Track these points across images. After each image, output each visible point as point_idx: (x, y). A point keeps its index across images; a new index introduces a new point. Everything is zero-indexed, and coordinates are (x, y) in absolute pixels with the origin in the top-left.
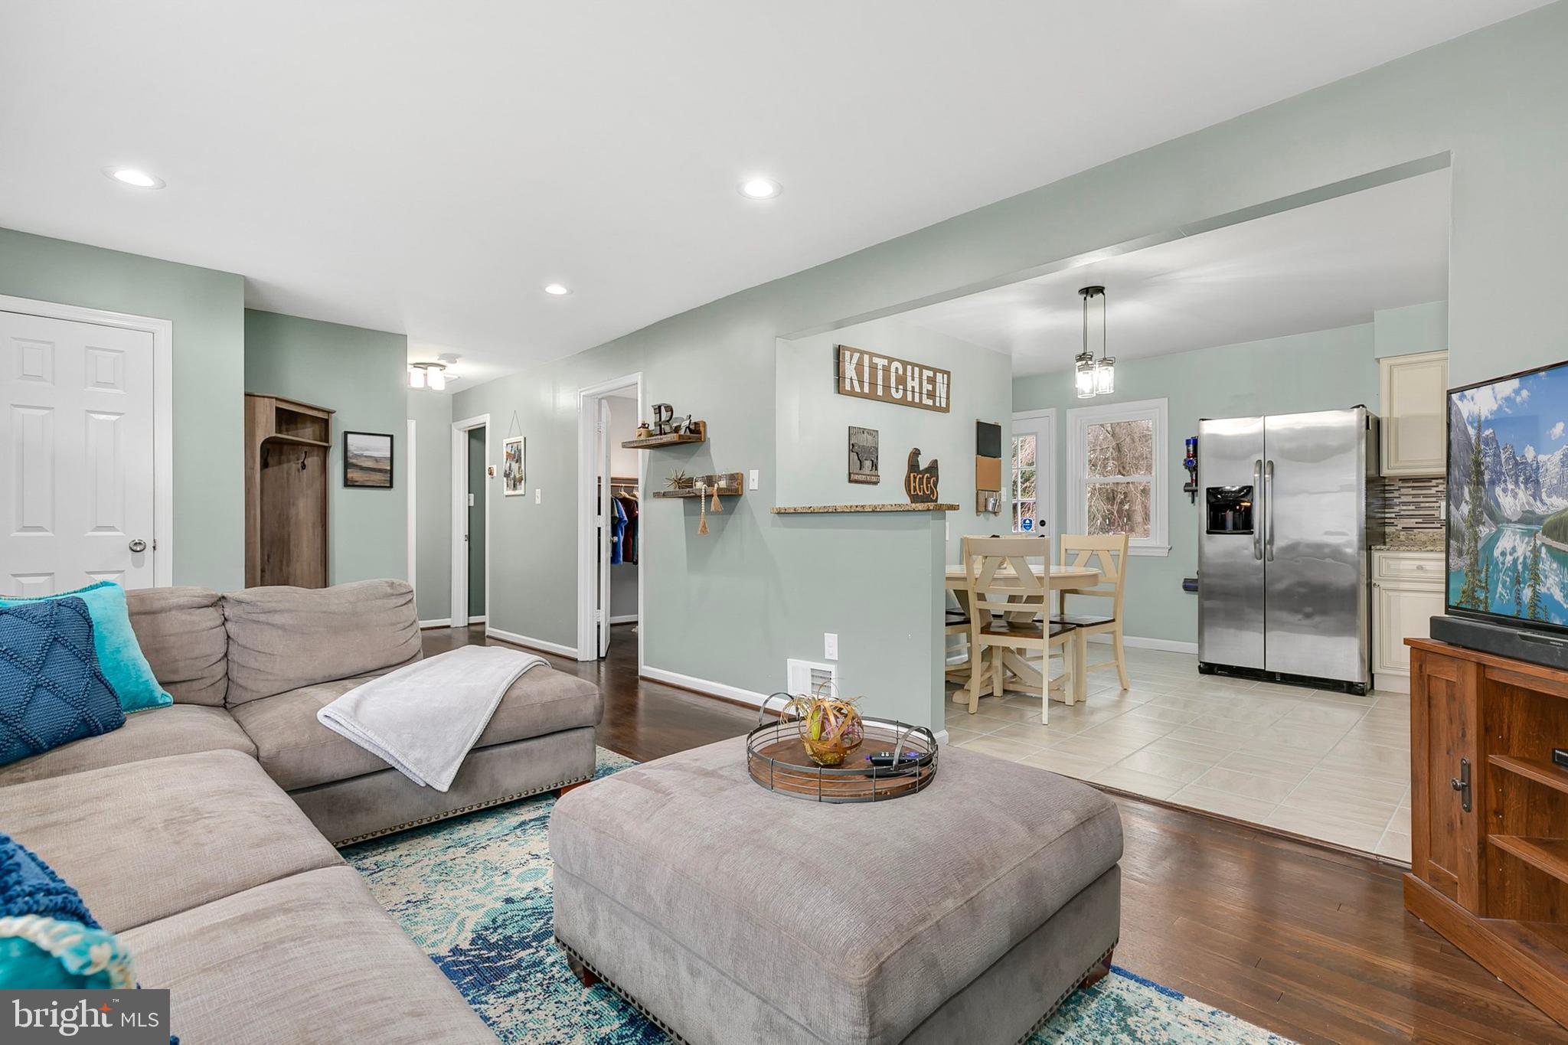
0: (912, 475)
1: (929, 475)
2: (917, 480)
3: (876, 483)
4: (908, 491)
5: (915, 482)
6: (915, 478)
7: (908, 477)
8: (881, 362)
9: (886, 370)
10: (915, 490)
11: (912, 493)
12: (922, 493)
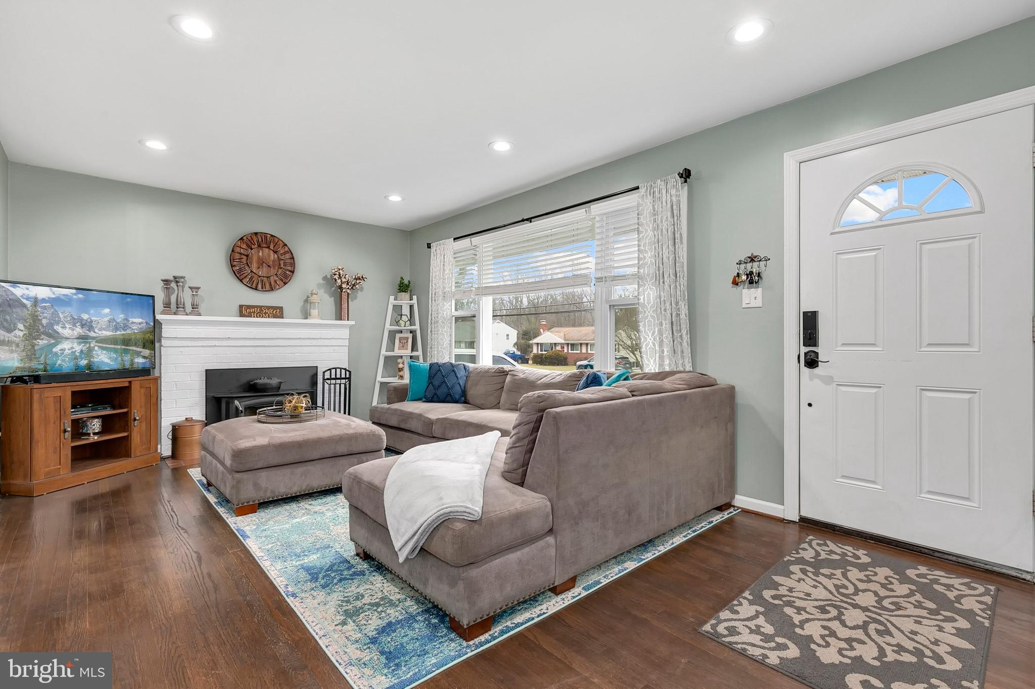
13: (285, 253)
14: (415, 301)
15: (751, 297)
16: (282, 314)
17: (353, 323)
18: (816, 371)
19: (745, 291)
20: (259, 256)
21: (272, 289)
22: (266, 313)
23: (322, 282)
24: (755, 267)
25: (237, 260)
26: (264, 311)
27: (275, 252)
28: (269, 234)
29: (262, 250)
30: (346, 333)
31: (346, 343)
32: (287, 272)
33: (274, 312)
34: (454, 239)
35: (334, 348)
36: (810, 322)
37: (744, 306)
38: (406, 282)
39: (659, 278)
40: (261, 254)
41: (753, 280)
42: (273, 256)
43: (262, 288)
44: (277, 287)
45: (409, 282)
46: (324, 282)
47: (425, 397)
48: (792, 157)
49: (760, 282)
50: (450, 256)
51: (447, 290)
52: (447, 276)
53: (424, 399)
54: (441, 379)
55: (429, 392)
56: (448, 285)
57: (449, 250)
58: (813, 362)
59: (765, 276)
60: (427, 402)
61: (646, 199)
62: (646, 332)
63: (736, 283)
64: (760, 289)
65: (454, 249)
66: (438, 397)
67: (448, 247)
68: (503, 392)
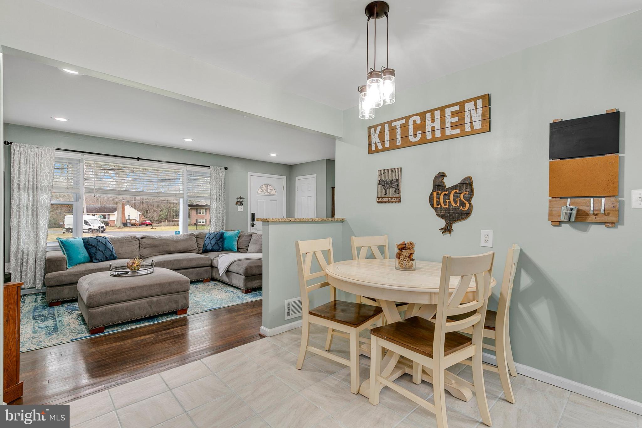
0: (435, 193)
1: (457, 191)
2: (442, 196)
3: (399, 202)
4: (432, 206)
5: (438, 198)
6: (439, 195)
7: (432, 195)
8: (398, 124)
9: (404, 127)
10: (439, 203)
11: (435, 206)
12: (447, 206)
15: (240, 208)
18: (254, 227)
19: (239, 206)
24: (241, 200)
34: (56, 149)
36: (253, 215)
37: (239, 211)
41: (241, 203)
47: (97, 259)
48: (250, 174)
49: (243, 204)
50: (50, 160)
51: (46, 184)
52: (44, 174)
53: (95, 261)
54: (93, 248)
55: (99, 255)
56: (46, 181)
57: (48, 155)
58: (253, 225)
59: (244, 203)
60: (100, 262)
61: (213, 171)
62: (213, 217)
63: (237, 204)
64: (242, 206)
65: (56, 156)
66: (106, 258)
67: (46, 153)
68: (141, 248)
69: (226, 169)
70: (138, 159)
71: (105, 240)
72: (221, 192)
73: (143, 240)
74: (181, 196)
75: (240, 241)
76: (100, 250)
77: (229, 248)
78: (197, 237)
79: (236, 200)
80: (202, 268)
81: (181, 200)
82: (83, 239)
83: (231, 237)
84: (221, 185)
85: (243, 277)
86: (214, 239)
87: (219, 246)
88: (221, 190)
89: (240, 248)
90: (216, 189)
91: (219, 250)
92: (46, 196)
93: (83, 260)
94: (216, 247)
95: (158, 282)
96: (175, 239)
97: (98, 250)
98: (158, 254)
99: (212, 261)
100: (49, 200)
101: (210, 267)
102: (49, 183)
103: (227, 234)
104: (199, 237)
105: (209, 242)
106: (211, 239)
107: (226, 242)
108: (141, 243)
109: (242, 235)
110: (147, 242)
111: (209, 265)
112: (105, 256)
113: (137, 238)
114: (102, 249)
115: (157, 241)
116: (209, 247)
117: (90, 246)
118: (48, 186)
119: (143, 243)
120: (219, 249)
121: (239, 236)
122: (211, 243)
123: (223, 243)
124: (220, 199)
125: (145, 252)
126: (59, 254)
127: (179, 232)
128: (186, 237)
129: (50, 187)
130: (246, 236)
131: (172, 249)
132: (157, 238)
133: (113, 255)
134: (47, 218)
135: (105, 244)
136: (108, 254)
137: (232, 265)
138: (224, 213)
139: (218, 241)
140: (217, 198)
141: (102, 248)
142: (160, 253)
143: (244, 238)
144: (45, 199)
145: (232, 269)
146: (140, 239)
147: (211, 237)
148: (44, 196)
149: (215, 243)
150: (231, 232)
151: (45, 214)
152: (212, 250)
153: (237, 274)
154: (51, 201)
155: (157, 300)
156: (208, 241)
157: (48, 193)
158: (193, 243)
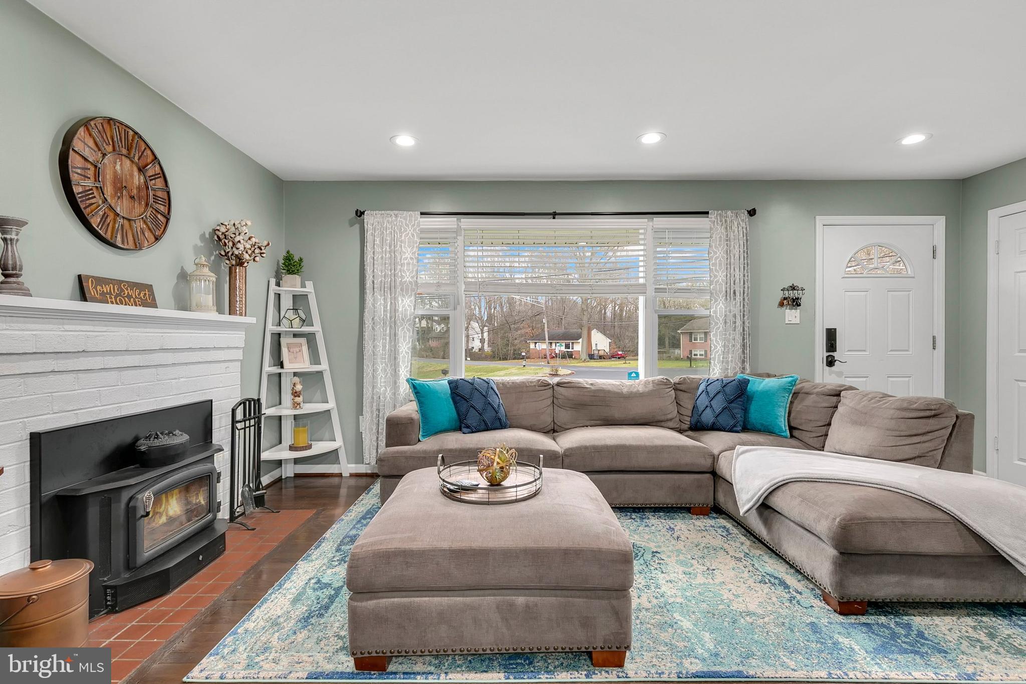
13: (154, 177)
14: (309, 288)
15: (792, 316)
16: (154, 299)
17: (253, 320)
18: (833, 368)
19: (788, 311)
20: (115, 172)
21: (138, 247)
22: (130, 297)
23: (200, 244)
24: (795, 294)
25: (79, 171)
26: (126, 292)
27: (141, 170)
28: (133, 130)
29: (121, 160)
30: (238, 338)
31: (239, 355)
32: (159, 216)
33: (142, 295)
34: (422, 214)
35: (226, 364)
36: (831, 336)
37: (787, 322)
38: (296, 259)
39: (730, 294)
40: (118, 167)
41: (795, 303)
42: (138, 179)
43: (123, 243)
44: (146, 244)
45: (301, 260)
46: (202, 245)
47: (468, 427)
48: (820, 220)
49: (800, 305)
50: (413, 235)
51: (408, 280)
52: (406, 261)
53: (465, 430)
54: (464, 401)
55: (473, 419)
56: (408, 274)
57: (410, 226)
58: (831, 362)
59: (802, 302)
60: (473, 432)
61: (717, 223)
62: (716, 340)
63: (781, 304)
64: (798, 311)
65: (421, 227)
66: (486, 424)
67: (408, 223)
68: (555, 407)
69: (752, 213)
70: (554, 215)
71: (486, 385)
72: (738, 275)
73: (559, 388)
74: (642, 290)
75: (798, 407)
76: (474, 408)
77: (762, 425)
78: (677, 388)
79: (780, 295)
80: (686, 476)
81: (641, 300)
82: (450, 382)
83: (767, 394)
84: (737, 256)
85: (832, 552)
86: (720, 396)
87: (734, 417)
88: (737, 270)
89: (800, 428)
90: (724, 268)
91: (735, 429)
92: (408, 301)
93: (446, 425)
94: (724, 420)
95: (531, 544)
96: (625, 390)
97: (471, 406)
98: (588, 423)
99: (715, 459)
100: (412, 309)
101: (708, 475)
102: (412, 277)
103: (758, 385)
104: (681, 388)
105: (707, 403)
106: (712, 396)
107: (753, 408)
108: (556, 396)
109: (803, 391)
110: (566, 394)
111: (705, 470)
112: (483, 420)
113: (549, 384)
114: (479, 405)
115: (586, 394)
116: (708, 417)
117: (459, 398)
118: (410, 283)
119: (560, 397)
120: (735, 426)
121: (794, 393)
122: (711, 407)
123: (746, 410)
124: (735, 293)
125: (563, 416)
126: (410, 409)
127: (637, 375)
128: (650, 387)
129: (414, 284)
130: (818, 394)
131: (617, 415)
132: (588, 386)
133: (500, 419)
134: (411, 340)
135: (484, 394)
136: (488, 416)
137: (779, 493)
138: (746, 329)
139: (732, 402)
140: (728, 290)
141: (478, 403)
142: (593, 422)
143: (810, 400)
144: (406, 305)
145: (779, 502)
146: (555, 387)
147: (712, 390)
148: (405, 301)
149: (724, 409)
150: (767, 380)
151: (408, 333)
152: (714, 427)
153: (802, 530)
154: (415, 309)
155: (527, 606)
156: (703, 401)
157: (411, 295)
158: (667, 405)
